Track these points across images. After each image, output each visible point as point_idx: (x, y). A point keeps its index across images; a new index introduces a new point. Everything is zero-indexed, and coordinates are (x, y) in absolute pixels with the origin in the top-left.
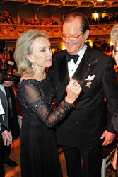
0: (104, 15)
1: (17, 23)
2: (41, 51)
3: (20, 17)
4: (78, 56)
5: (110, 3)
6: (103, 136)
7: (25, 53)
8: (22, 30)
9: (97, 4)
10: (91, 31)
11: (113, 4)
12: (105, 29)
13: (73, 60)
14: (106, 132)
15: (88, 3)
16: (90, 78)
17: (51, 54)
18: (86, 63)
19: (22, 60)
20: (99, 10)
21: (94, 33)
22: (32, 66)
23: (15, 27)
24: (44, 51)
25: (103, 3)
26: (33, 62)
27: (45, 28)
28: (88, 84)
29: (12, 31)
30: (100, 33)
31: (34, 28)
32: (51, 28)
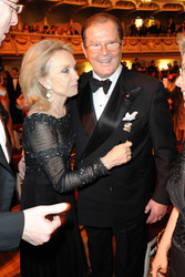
0: (151, 23)
1: (18, 30)
2: (63, 72)
4: (110, 83)
5: (161, 5)
6: (147, 208)
7: (37, 74)
9: (141, 5)
10: (131, 47)
11: (165, 6)
12: (151, 44)
14: (152, 202)
15: (127, 4)
16: (129, 117)
17: (78, 77)
18: (122, 93)
19: (32, 85)
20: (144, 15)
21: (135, 49)
22: (48, 95)
23: (13, 36)
24: (67, 71)
25: (150, 5)
26: (49, 88)
28: (127, 127)
30: (145, 49)
31: (43, 38)
32: (69, 39)
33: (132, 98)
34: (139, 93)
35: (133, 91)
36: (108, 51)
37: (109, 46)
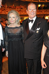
1: (5, 7)
3: (7, 5)
8: (7, 11)
13: (31, 22)
16: (38, 29)
21: (39, 13)
23: (4, 9)
27: (17, 10)
28: (37, 32)
29: (3, 11)
32: (20, 10)
33: (39, 25)
34: (40, 23)
35: (39, 23)
36: (33, 11)
37: (34, 10)
